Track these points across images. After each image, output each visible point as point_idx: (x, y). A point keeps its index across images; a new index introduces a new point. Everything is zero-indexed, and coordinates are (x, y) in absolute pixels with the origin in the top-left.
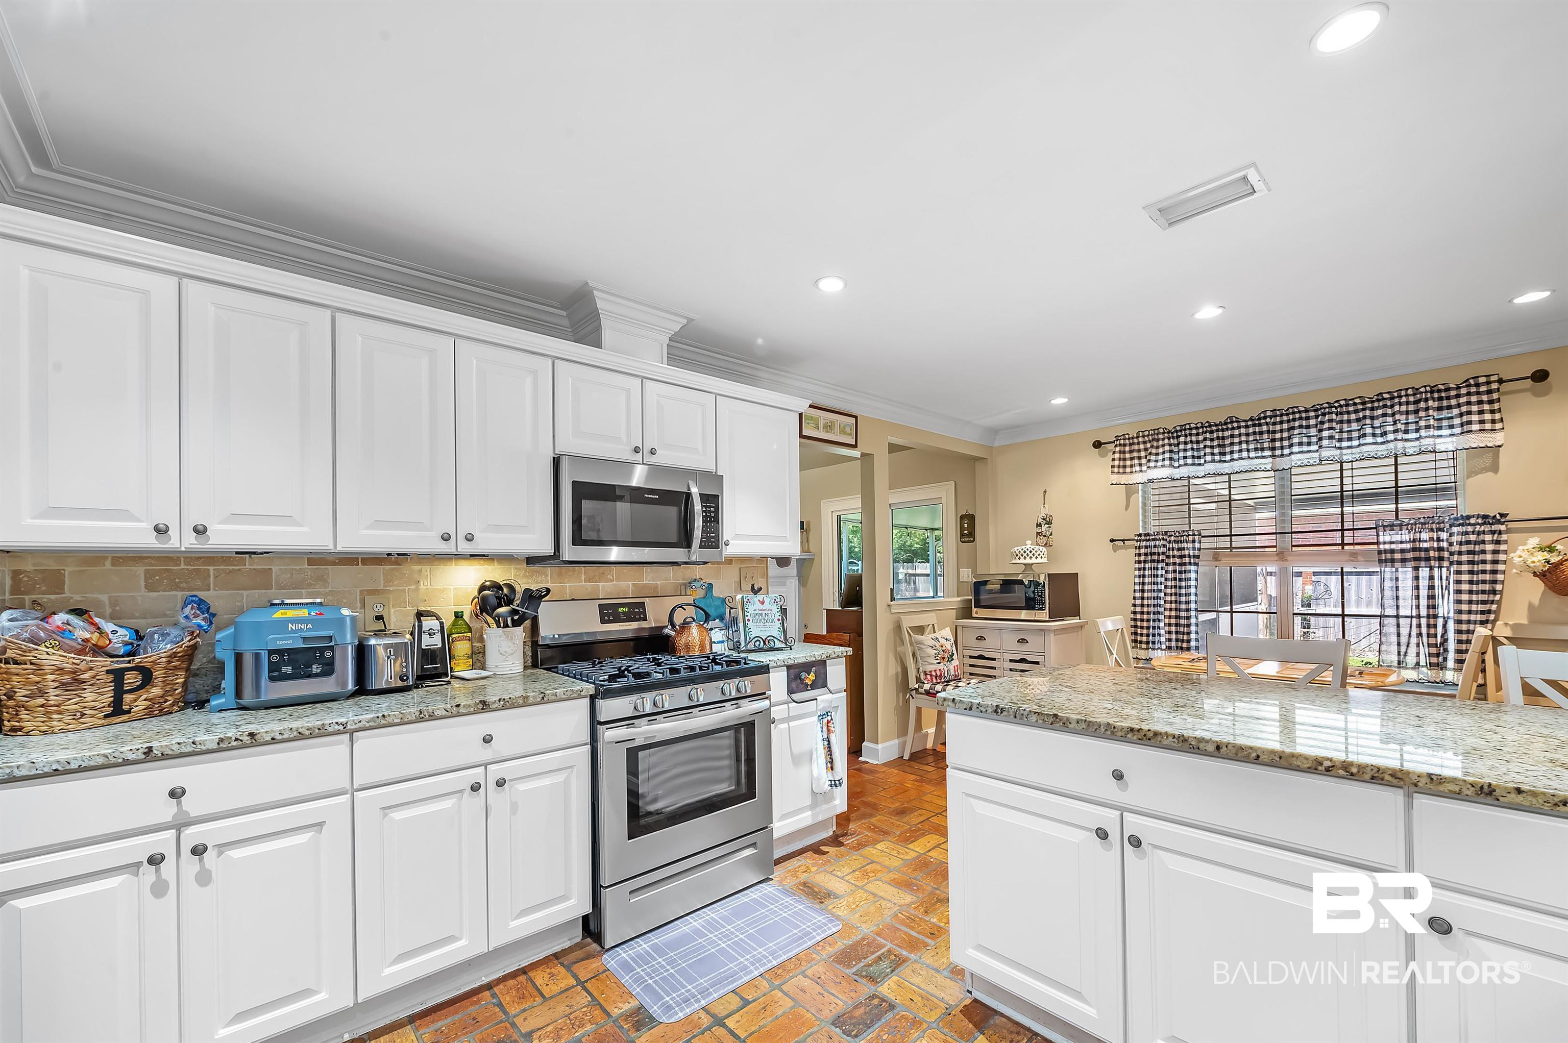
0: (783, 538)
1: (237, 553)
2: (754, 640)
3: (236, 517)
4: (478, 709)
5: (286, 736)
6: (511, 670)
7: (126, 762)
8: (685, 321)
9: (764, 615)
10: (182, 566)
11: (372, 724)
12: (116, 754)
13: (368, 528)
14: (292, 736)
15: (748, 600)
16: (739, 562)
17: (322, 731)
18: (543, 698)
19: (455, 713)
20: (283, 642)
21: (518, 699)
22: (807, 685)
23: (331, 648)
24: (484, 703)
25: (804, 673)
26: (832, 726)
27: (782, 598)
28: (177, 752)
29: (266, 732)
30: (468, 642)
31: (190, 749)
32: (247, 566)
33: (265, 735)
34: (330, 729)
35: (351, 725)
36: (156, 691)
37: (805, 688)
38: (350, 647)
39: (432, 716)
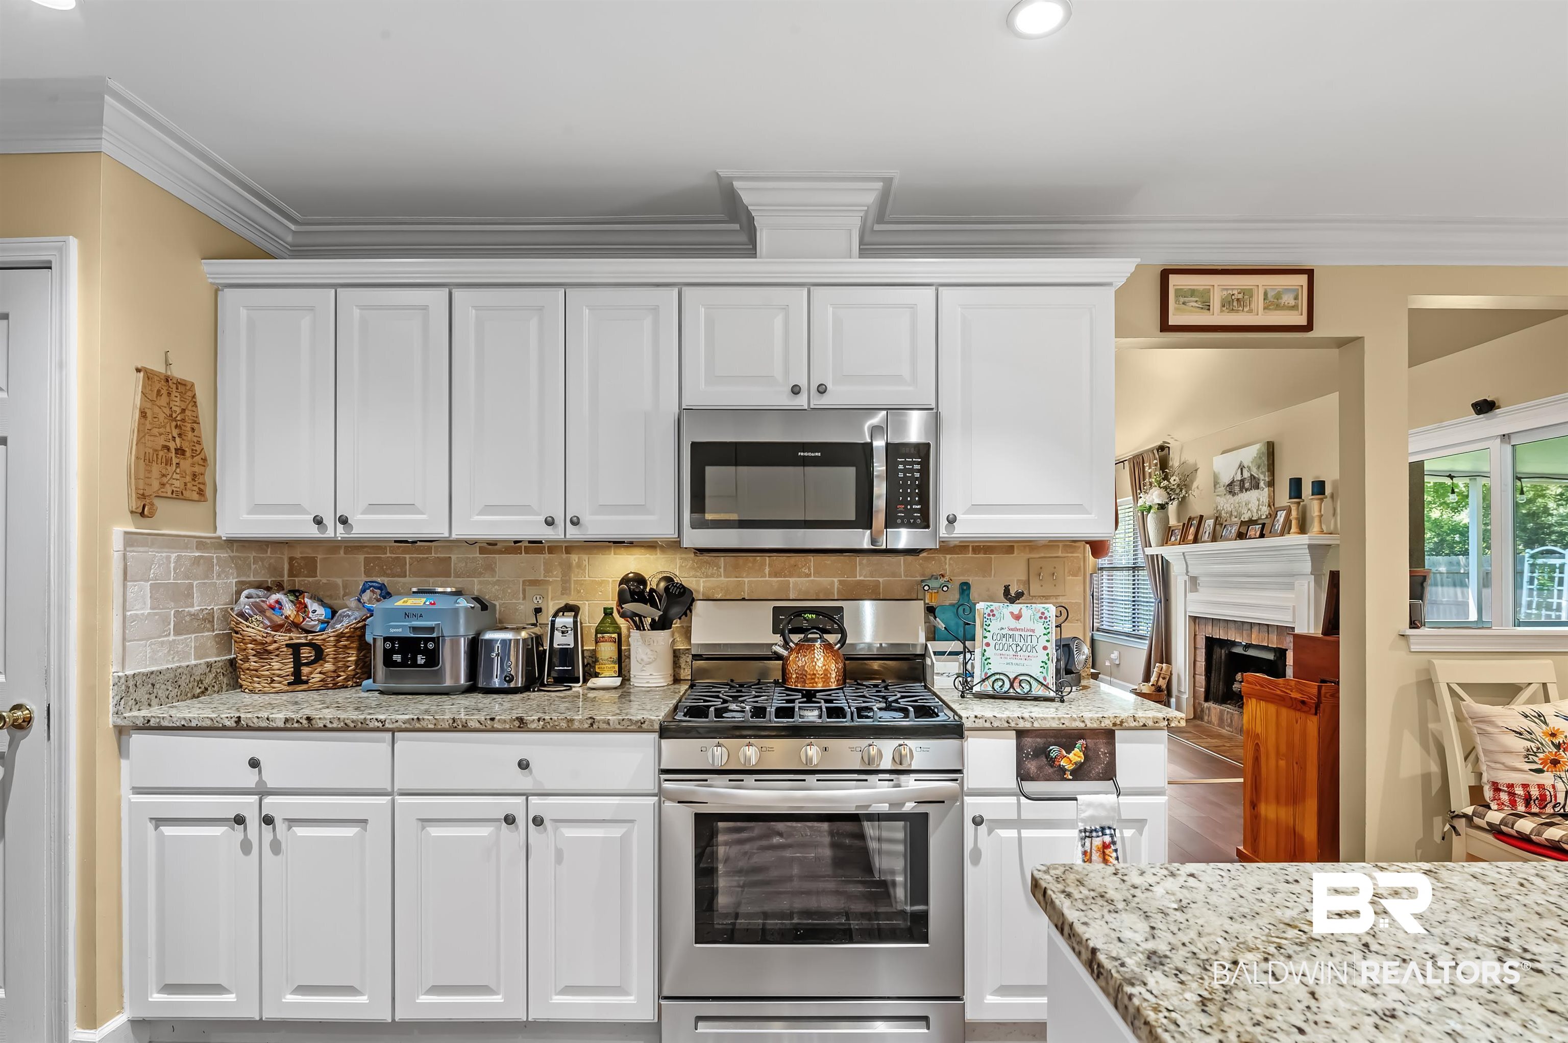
0: (1078, 508)
1: (396, 541)
2: (993, 678)
3: (373, 508)
4: (514, 726)
5: (335, 725)
6: (648, 682)
7: (224, 728)
8: (879, 185)
9: (1018, 638)
10: (388, 555)
11: (407, 725)
12: (218, 719)
13: (479, 514)
14: (339, 726)
15: (992, 611)
16: (1027, 550)
17: (364, 725)
18: (592, 725)
19: (489, 727)
20: (395, 630)
21: (560, 721)
22: (1063, 770)
23: (436, 640)
24: (521, 720)
25: (1056, 748)
26: (1114, 855)
27: (1064, 611)
28: (257, 725)
29: (320, 718)
30: (613, 643)
31: (264, 724)
32: (433, 555)
33: (318, 721)
34: (371, 725)
35: (389, 723)
36: (329, 666)
37: (1060, 774)
38: (462, 639)
39: (465, 727)
